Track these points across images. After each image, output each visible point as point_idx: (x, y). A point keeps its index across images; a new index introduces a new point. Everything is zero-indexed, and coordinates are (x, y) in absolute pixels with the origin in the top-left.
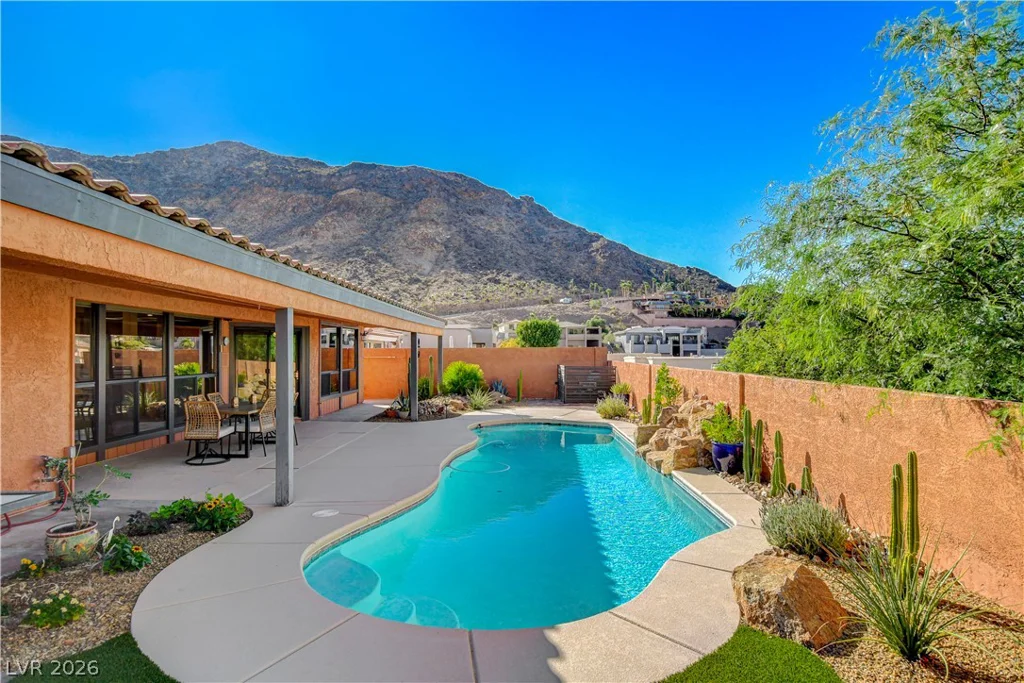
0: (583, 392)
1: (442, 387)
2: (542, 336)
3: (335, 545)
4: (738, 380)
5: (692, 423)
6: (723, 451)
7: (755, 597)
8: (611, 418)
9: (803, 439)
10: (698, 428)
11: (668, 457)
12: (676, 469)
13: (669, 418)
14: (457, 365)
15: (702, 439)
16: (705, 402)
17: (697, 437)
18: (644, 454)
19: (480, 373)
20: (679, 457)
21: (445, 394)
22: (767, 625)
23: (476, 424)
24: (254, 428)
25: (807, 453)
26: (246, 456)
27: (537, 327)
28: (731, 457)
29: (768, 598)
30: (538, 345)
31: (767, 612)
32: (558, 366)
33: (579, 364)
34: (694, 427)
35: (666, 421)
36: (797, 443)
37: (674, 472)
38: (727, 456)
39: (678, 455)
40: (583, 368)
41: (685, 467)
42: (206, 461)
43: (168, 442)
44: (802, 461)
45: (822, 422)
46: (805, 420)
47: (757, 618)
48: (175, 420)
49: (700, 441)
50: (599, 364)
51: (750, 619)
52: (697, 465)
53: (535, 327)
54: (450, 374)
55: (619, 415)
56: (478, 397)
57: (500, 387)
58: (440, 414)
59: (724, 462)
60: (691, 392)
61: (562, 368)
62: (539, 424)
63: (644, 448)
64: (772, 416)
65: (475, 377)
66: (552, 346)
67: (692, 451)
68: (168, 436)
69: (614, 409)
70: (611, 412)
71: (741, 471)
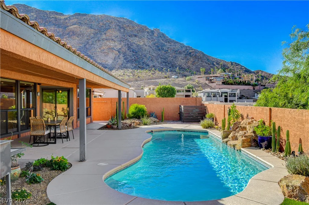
0: (192, 117)
1: (129, 115)
2: (168, 93)
3: (111, 176)
4: (269, 110)
5: (249, 128)
6: (263, 139)
7: (290, 188)
8: (207, 128)
9: (298, 133)
10: (251, 130)
11: (238, 143)
12: (243, 147)
13: (236, 127)
14: (136, 105)
15: (253, 135)
16: (253, 120)
17: (251, 134)
18: (227, 142)
19: (145, 108)
20: (244, 142)
21: (130, 118)
22: (295, 198)
23: (148, 131)
24: (58, 131)
25: (300, 139)
26: (55, 143)
28: (266, 142)
29: (296, 188)
31: (295, 193)
32: (180, 106)
33: (190, 105)
34: (250, 130)
35: (235, 128)
36: (295, 135)
37: (242, 149)
38: (265, 142)
39: (243, 142)
40: (192, 107)
41: (246, 146)
42: (40, 145)
43: (18, 137)
44: (298, 142)
46: (299, 125)
47: (291, 195)
48: (21, 128)
49: (253, 136)
50: (198, 105)
51: (288, 196)
52: (251, 146)
53: (164, 89)
54: (132, 109)
55: (210, 127)
56: (145, 120)
57: (154, 115)
58: (130, 127)
59: (264, 144)
60: (245, 116)
61: (182, 107)
62: (175, 131)
63: (225, 140)
64: (284, 125)
65: (143, 111)
67: (249, 140)
68: (18, 135)
69: (208, 124)
70: (207, 126)
71: (271, 148)
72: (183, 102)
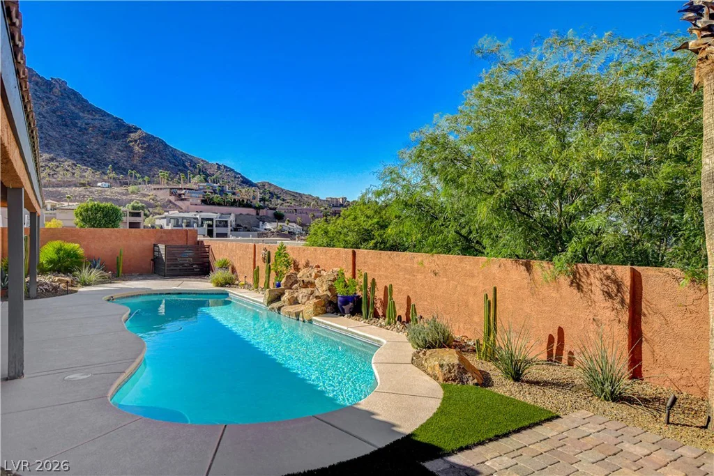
0: (181, 267)
1: (40, 265)
2: (103, 217)
4: (351, 253)
5: (320, 283)
6: (346, 300)
7: (446, 368)
8: (222, 286)
9: (405, 288)
10: (325, 287)
11: (307, 308)
12: (316, 315)
13: (291, 282)
15: (329, 294)
16: (319, 269)
17: (325, 293)
18: (279, 309)
19: (81, 251)
20: (316, 307)
22: (454, 380)
23: (107, 297)
25: (408, 296)
27: (98, 209)
28: (351, 304)
29: (453, 367)
30: (100, 226)
31: (453, 374)
32: (155, 245)
34: (322, 286)
35: (289, 285)
36: (399, 292)
37: (314, 318)
38: (348, 304)
39: (316, 305)
40: (178, 247)
41: (320, 313)
44: (405, 302)
45: (420, 276)
46: (406, 276)
47: (448, 378)
49: (328, 296)
50: (190, 243)
52: (326, 312)
54: (47, 252)
55: (229, 283)
56: (85, 274)
57: (98, 264)
59: (346, 308)
60: (302, 263)
62: (161, 294)
63: (276, 305)
64: (380, 276)
65: (76, 255)
66: (113, 227)
67: (323, 303)
69: (225, 279)
70: (223, 282)
71: (361, 312)
72: (161, 237)
